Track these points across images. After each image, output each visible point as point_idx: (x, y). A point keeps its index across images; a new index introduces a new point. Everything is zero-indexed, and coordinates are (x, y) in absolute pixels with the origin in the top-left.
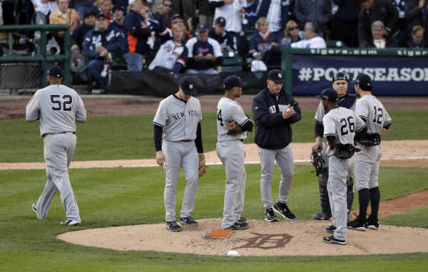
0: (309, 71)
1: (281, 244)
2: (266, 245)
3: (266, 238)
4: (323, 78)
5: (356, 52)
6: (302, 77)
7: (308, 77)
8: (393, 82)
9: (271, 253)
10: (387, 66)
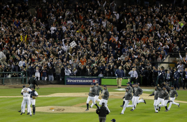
0: (69, 80)
1: (63, 111)
2: (60, 111)
3: (60, 109)
4: (72, 82)
5: (79, 77)
6: (68, 81)
7: (69, 81)
8: (84, 82)
9: (61, 112)
10: (83, 79)
